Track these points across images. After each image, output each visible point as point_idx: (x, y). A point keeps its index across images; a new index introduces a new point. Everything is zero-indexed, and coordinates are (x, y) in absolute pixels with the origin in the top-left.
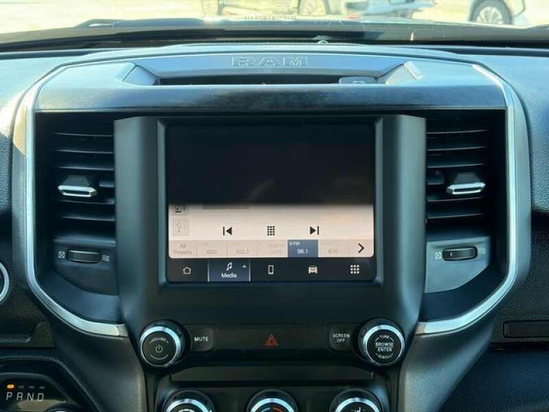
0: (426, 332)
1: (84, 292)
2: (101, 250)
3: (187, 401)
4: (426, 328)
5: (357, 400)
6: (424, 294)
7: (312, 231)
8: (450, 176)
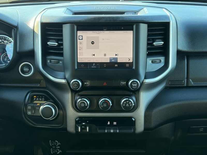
0: (146, 82)
1: (55, 71)
2: (59, 60)
3: (83, 99)
4: (146, 81)
5: (127, 99)
6: (146, 72)
7: (116, 55)
8: (154, 40)
